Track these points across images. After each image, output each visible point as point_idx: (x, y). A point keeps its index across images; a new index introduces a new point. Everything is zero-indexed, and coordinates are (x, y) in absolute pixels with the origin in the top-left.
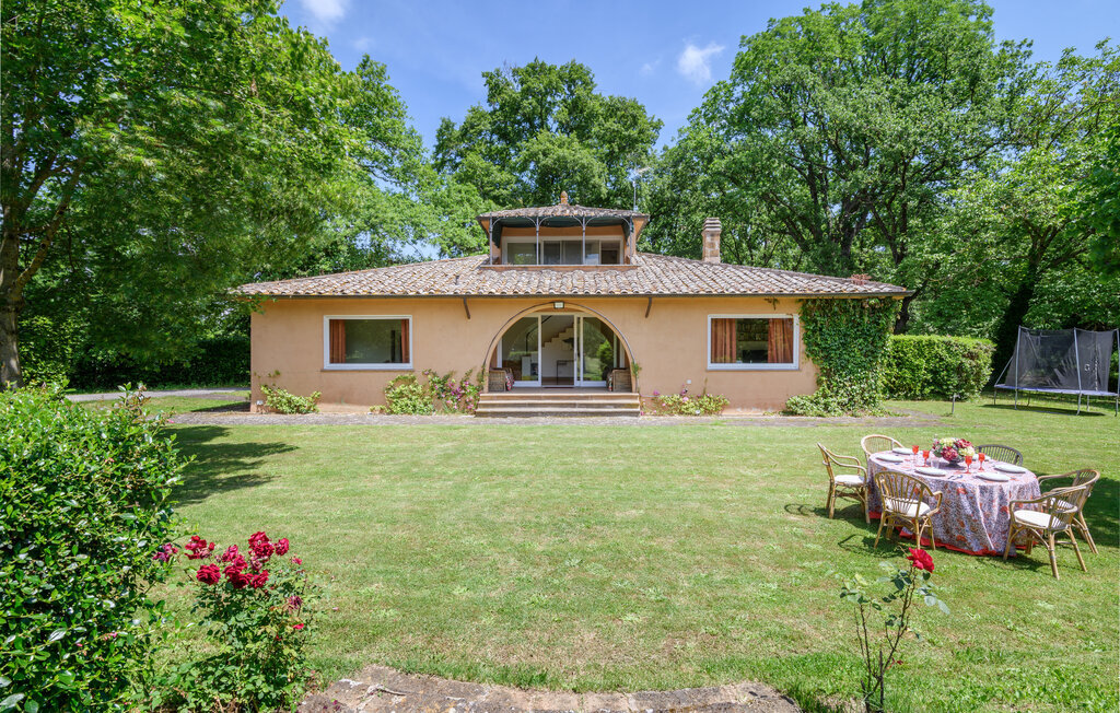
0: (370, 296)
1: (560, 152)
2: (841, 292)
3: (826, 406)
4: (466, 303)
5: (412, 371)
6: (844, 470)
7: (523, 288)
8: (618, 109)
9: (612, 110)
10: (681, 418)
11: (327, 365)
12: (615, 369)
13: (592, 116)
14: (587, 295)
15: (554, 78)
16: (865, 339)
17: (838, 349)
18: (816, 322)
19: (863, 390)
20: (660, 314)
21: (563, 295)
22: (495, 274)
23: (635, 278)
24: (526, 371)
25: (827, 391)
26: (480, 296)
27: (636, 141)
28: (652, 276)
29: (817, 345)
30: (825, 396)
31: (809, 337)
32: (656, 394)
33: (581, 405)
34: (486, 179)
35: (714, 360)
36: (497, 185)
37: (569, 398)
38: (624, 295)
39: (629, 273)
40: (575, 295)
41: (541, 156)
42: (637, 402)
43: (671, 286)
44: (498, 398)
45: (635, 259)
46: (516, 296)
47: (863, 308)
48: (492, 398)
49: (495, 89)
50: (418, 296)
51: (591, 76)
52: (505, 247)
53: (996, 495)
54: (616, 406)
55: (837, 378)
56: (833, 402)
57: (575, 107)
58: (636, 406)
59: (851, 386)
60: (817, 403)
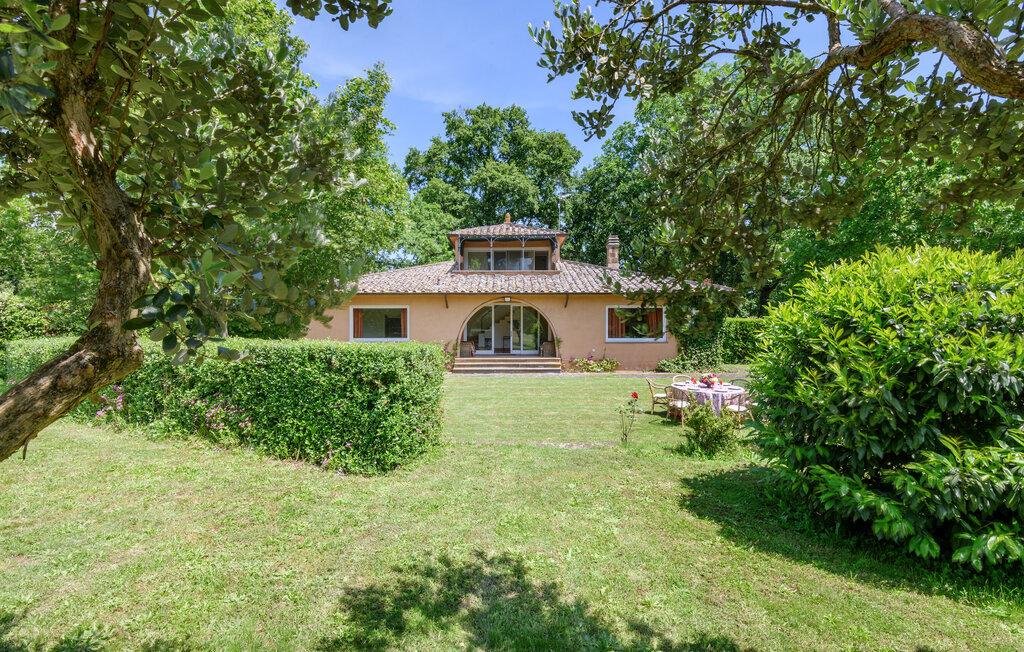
0: (383, 294)
1: (503, 178)
3: (684, 365)
4: (446, 298)
6: (659, 390)
7: (484, 288)
8: (548, 144)
9: (543, 145)
10: (588, 373)
11: (351, 338)
12: (545, 342)
13: (528, 148)
14: (526, 293)
15: (498, 119)
19: (708, 355)
20: (574, 305)
21: (510, 293)
22: (463, 277)
23: (558, 281)
24: (482, 343)
25: (685, 357)
26: (456, 293)
27: (561, 167)
28: (570, 279)
30: (683, 360)
32: (572, 358)
33: (522, 366)
34: (446, 197)
35: (611, 336)
36: (455, 202)
37: (514, 361)
38: (551, 293)
39: (554, 276)
40: (518, 293)
41: (489, 181)
42: (559, 363)
43: (581, 286)
44: (467, 361)
45: (560, 264)
46: (479, 293)
48: (463, 361)
49: (452, 127)
50: (415, 294)
51: (526, 116)
52: (466, 255)
53: (720, 398)
55: (691, 348)
56: (688, 363)
57: (514, 140)
58: (558, 366)
59: (700, 353)
60: (678, 364)
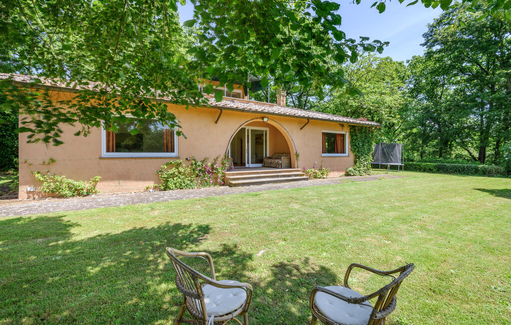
4: (221, 112)
5: (178, 158)
11: (104, 153)
14: (285, 115)
20: (305, 128)
29: (356, 145)
32: (305, 169)
33: (281, 176)
38: (300, 117)
44: (237, 174)
48: (233, 174)
54: (296, 175)
58: (303, 175)
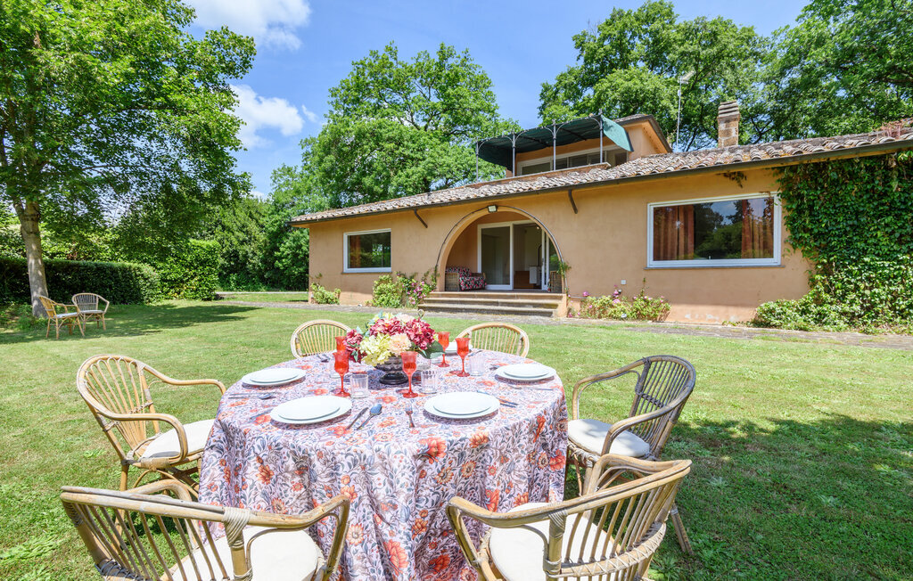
1: (626, 84)
2: (842, 150)
4: (417, 214)
5: (390, 273)
11: (346, 269)
14: (507, 195)
16: (898, 217)
17: (846, 233)
18: (800, 197)
20: (590, 208)
21: (486, 198)
25: (826, 296)
26: (426, 206)
29: (806, 230)
30: (819, 301)
31: (794, 220)
32: (585, 295)
35: (657, 257)
37: (497, 297)
38: (542, 190)
40: (497, 196)
44: (443, 296)
46: (450, 202)
47: (888, 168)
48: (447, 296)
50: (386, 212)
54: (535, 305)
55: (843, 276)
56: (832, 311)
58: (554, 306)
59: (871, 288)
60: (804, 312)
